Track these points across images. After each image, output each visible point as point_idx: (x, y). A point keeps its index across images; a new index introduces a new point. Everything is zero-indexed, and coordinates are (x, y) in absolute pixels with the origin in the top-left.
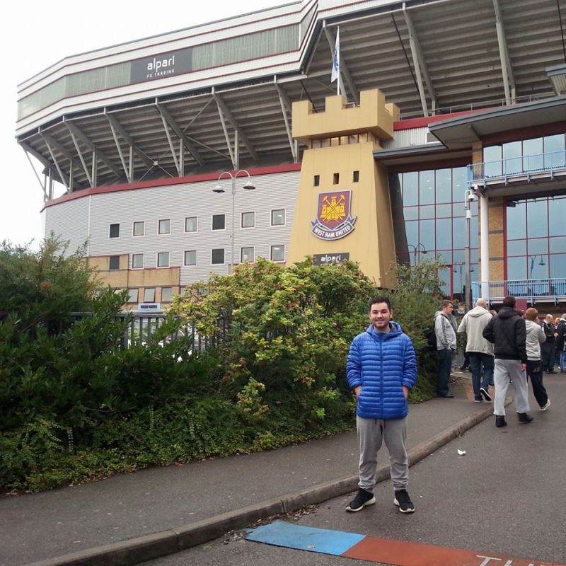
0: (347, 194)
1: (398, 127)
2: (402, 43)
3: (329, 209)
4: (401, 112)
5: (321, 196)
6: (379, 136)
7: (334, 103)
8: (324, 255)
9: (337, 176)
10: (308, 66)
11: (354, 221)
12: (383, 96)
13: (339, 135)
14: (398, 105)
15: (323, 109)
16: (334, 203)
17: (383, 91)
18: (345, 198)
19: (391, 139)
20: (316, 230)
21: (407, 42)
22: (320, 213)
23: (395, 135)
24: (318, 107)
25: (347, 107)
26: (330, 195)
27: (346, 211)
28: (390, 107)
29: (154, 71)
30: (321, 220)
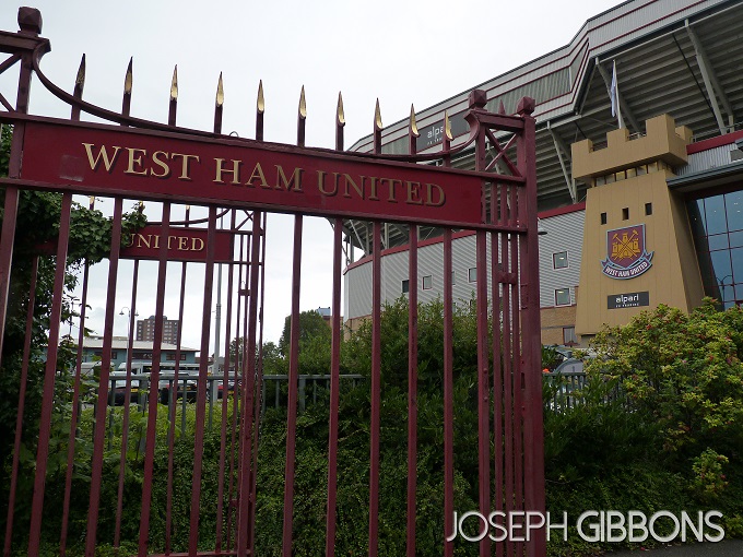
0: (639, 229)
1: (692, 151)
2: (686, 61)
3: (621, 246)
4: (694, 133)
5: (610, 234)
6: (671, 163)
7: (616, 137)
8: (619, 296)
9: (626, 212)
10: (582, 106)
11: (650, 257)
12: (672, 120)
13: (624, 168)
14: (689, 126)
15: (604, 144)
16: (625, 240)
17: (671, 114)
18: (638, 234)
19: (686, 164)
20: (608, 270)
21: (694, 59)
22: (610, 252)
23: (690, 159)
24: (599, 143)
25: (631, 138)
26: (620, 232)
27: (641, 247)
28: (681, 130)
29: (433, 138)
30: (612, 259)
